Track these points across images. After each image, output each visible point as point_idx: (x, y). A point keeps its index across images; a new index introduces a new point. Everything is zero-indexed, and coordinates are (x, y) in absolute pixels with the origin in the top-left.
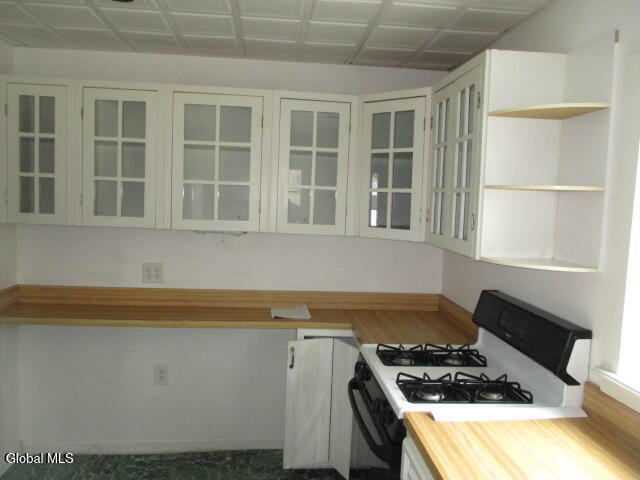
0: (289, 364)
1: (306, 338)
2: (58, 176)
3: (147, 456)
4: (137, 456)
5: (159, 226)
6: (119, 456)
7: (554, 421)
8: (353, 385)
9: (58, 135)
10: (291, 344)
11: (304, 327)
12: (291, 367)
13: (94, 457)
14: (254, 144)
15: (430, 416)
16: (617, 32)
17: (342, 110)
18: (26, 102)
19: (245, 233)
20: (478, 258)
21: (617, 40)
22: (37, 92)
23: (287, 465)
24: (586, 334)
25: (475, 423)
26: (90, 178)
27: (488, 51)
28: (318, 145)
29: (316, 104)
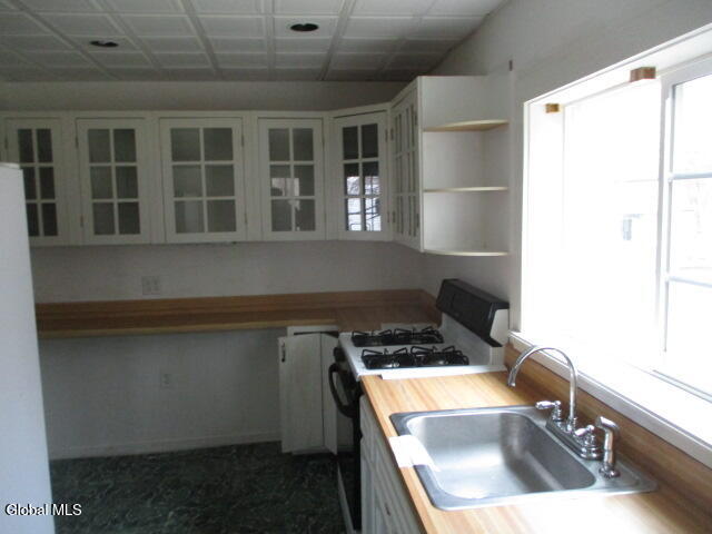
0: (281, 358)
1: (296, 334)
2: (59, 201)
3: (159, 454)
4: (150, 455)
5: (155, 242)
6: (133, 456)
7: (479, 374)
8: (333, 368)
9: (56, 164)
10: (281, 340)
11: (291, 325)
12: (283, 360)
13: (109, 458)
14: (237, 162)
15: (380, 376)
16: (511, 63)
17: (315, 126)
18: (25, 135)
19: (235, 243)
20: (422, 251)
21: (511, 68)
22: (34, 126)
23: (285, 449)
24: (505, 305)
25: (416, 379)
26: (88, 201)
27: (419, 78)
28: (296, 159)
29: (290, 122)
